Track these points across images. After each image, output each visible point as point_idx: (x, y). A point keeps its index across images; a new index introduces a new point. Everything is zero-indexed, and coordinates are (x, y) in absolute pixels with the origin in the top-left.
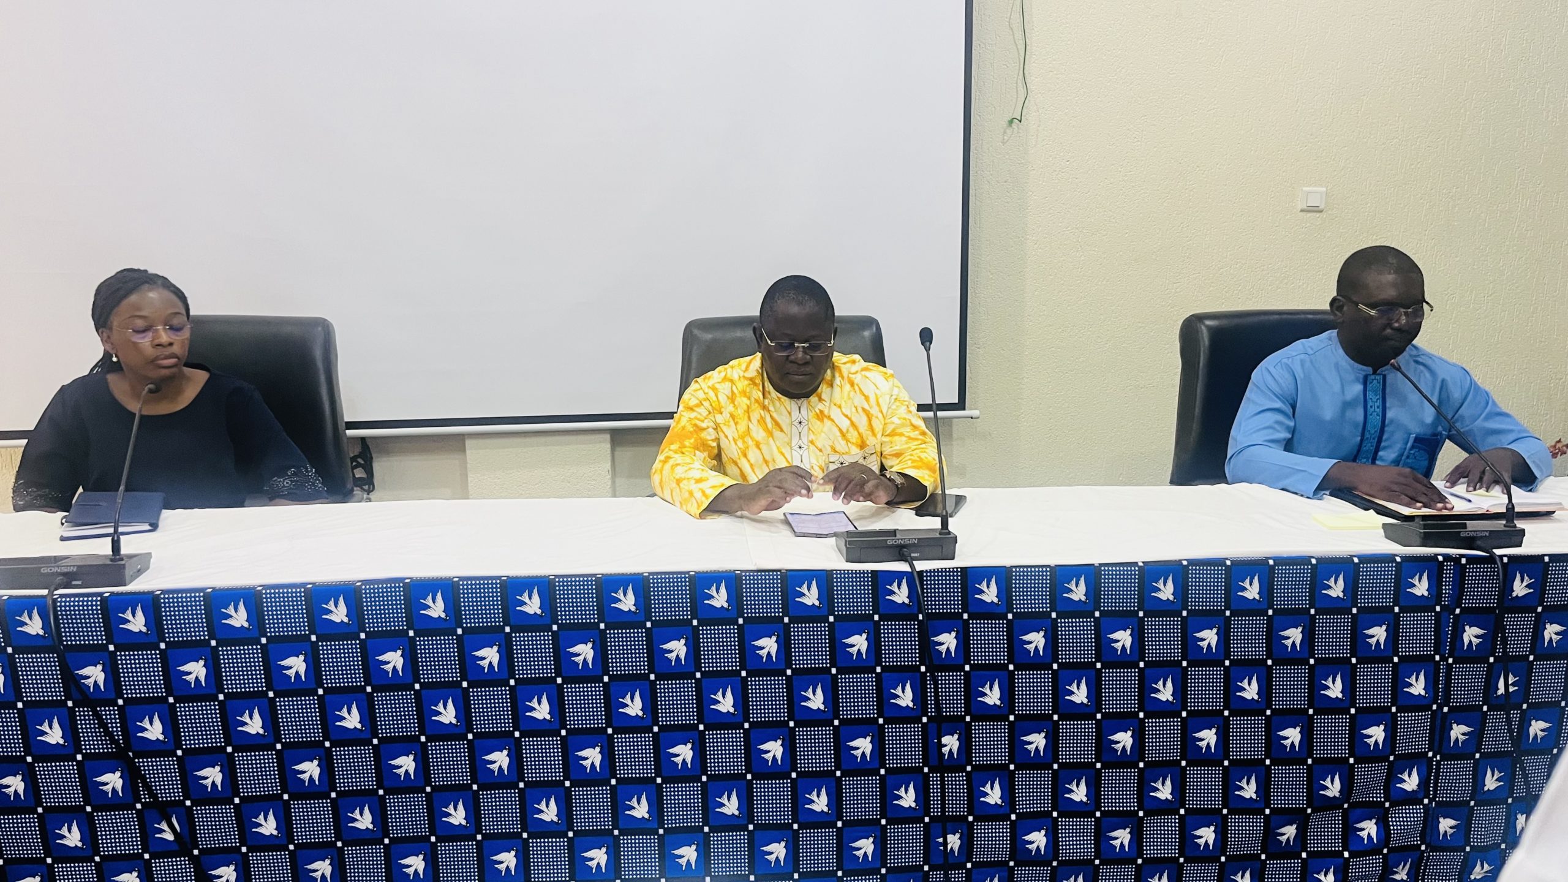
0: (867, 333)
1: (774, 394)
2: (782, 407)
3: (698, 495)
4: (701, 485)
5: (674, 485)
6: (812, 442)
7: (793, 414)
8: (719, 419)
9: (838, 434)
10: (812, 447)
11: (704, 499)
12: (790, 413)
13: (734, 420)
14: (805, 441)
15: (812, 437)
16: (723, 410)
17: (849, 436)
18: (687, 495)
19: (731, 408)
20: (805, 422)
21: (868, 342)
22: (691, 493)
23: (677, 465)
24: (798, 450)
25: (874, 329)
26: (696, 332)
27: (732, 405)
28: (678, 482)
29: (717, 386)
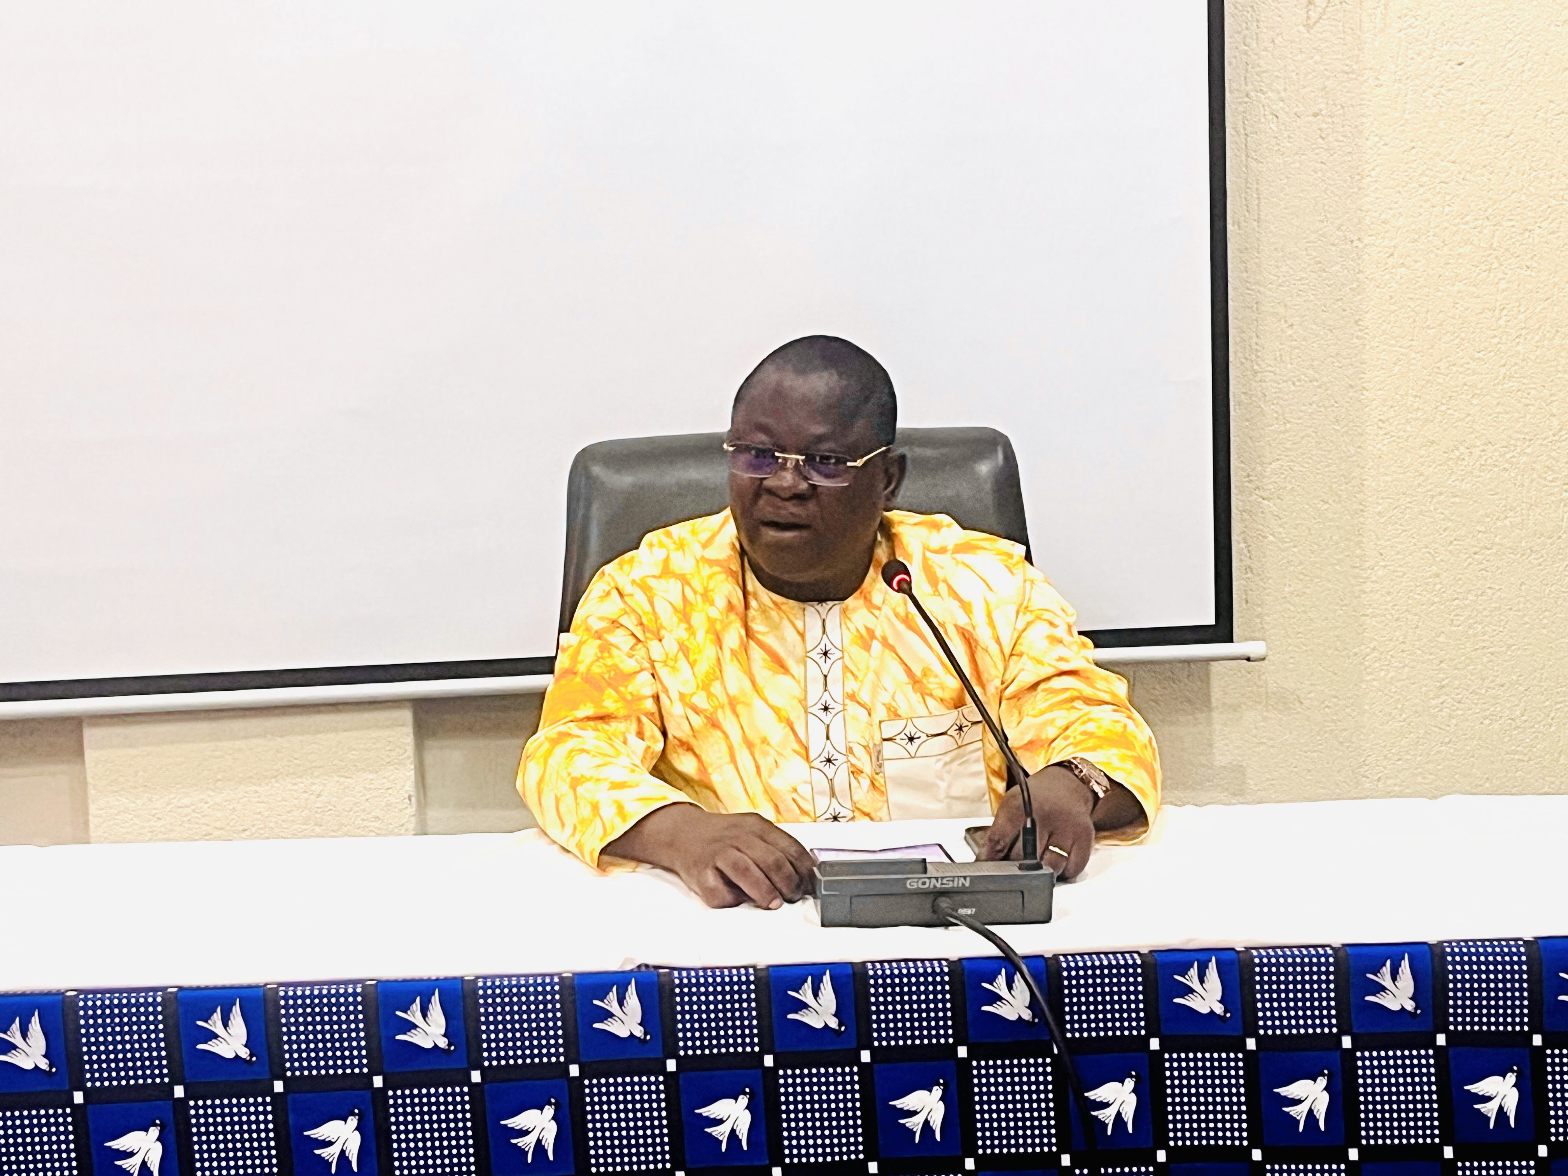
0: (984, 468)
1: (766, 596)
2: (786, 623)
3: (608, 812)
4: (618, 794)
5: (565, 788)
6: (852, 697)
7: (808, 636)
8: (656, 650)
9: (905, 678)
10: (851, 706)
11: (618, 820)
12: (802, 635)
13: (687, 657)
14: (838, 695)
15: (851, 686)
16: (663, 633)
17: (931, 684)
18: (586, 811)
19: (681, 632)
20: (835, 654)
21: (988, 487)
22: (595, 808)
23: (583, 751)
24: (822, 714)
25: (1000, 456)
26: (597, 470)
27: (684, 626)
28: (575, 783)
29: (651, 582)
